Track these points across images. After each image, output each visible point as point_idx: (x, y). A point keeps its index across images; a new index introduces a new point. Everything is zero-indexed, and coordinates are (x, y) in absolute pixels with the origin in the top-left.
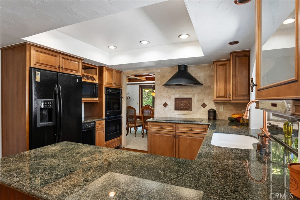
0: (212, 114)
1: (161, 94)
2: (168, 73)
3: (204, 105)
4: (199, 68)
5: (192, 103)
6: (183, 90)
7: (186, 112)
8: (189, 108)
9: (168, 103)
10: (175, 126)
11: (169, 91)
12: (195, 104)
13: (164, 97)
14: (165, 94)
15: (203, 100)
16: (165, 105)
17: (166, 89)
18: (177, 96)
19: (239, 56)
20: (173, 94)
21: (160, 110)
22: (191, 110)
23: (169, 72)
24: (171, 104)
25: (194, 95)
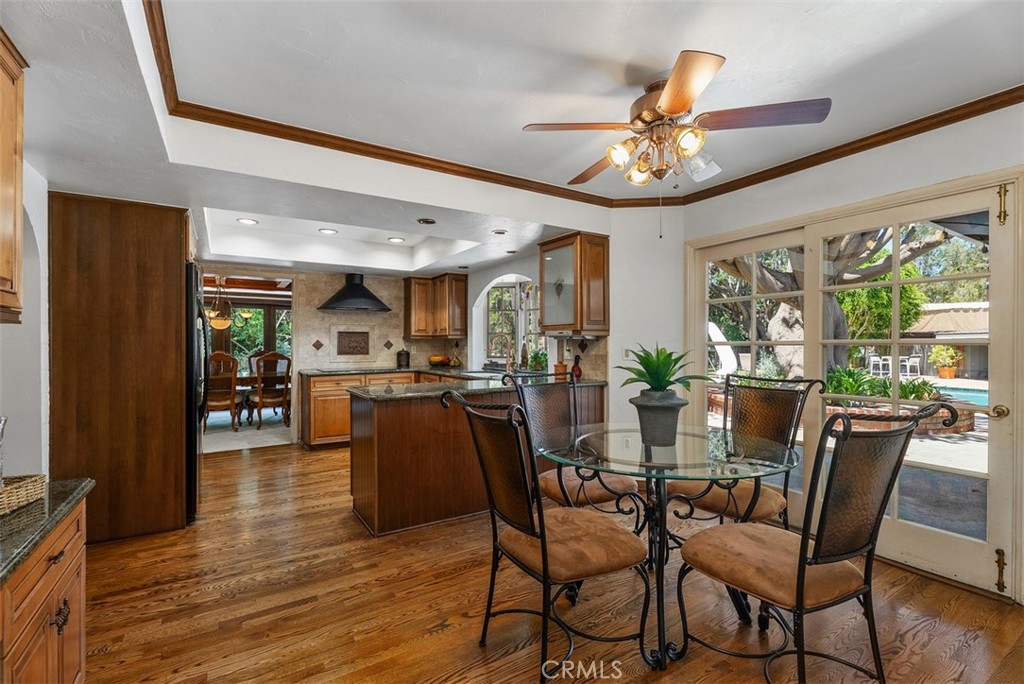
0: (404, 358)
1: (309, 323)
2: (323, 284)
3: (389, 345)
4: (380, 283)
5: (370, 341)
6: (354, 317)
7: (359, 357)
8: (364, 351)
9: (325, 341)
10: (363, 380)
11: (326, 319)
12: (375, 342)
13: (313, 329)
14: (316, 324)
15: (387, 336)
16: (318, 345)
17: (320, 314)
18: (342, 329)
19: (456, 280)
20: (335, 324)
21: (306, 356)
22: (368, 353)
23: (326, 283)
24: (330, 344)
25: (373, 328)
